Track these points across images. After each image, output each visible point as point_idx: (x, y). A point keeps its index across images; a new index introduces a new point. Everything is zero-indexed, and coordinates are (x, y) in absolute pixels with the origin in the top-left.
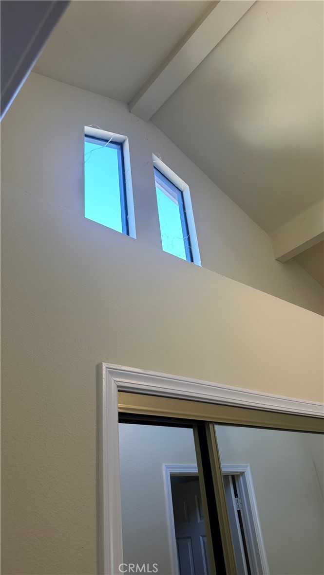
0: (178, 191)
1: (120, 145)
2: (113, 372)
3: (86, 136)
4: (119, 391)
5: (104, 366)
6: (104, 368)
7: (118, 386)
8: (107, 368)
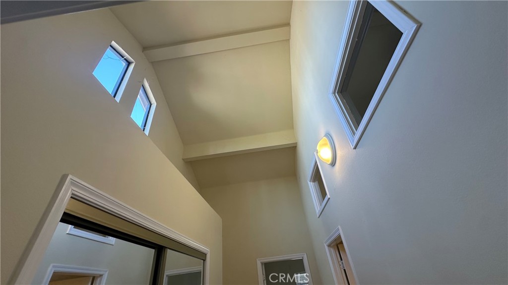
0: (149, 103)
1: (129, 63)
2: (73, 183)
3: (111, 46)
4: (71, 197)
5: (70, 177)
6: (69, 178)
7: (73, 194)
8: (71, 179)
